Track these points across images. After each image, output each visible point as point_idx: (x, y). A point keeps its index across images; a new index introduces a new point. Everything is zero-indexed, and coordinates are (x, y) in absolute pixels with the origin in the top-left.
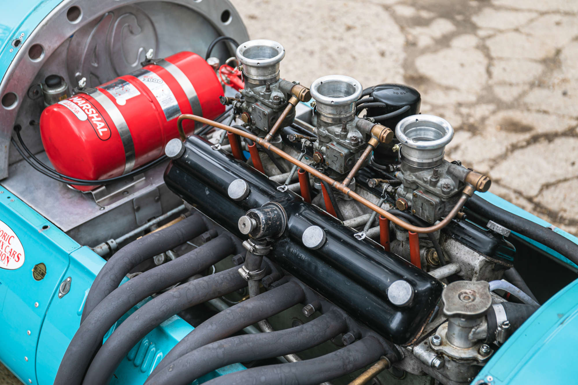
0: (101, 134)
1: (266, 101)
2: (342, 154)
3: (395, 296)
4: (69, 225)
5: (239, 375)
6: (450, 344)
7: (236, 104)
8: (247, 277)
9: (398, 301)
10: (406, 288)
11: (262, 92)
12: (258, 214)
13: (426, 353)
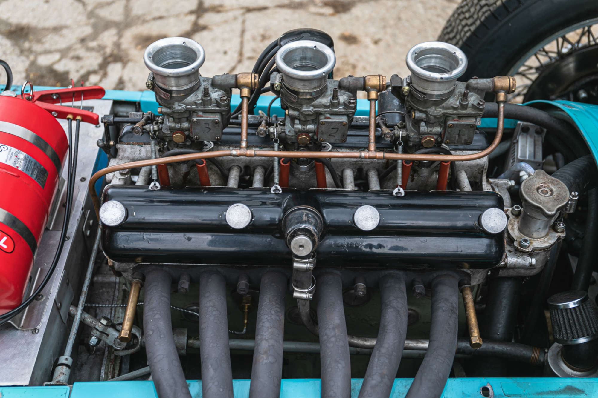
0: (5, 247)
1: (209, 108)
2: (344, 123)
3: (493, 226)
4: (22, 375)
5: (424, 389)
6: (533, 239)
7: (153, 128)
8: (311, 296)
9: (499, 229)
10: (498, 214)
11: (198, 100)
12: (307, 227)
13: (520, 259)
